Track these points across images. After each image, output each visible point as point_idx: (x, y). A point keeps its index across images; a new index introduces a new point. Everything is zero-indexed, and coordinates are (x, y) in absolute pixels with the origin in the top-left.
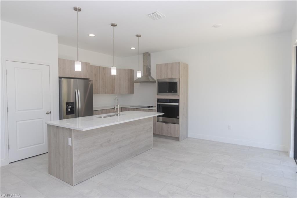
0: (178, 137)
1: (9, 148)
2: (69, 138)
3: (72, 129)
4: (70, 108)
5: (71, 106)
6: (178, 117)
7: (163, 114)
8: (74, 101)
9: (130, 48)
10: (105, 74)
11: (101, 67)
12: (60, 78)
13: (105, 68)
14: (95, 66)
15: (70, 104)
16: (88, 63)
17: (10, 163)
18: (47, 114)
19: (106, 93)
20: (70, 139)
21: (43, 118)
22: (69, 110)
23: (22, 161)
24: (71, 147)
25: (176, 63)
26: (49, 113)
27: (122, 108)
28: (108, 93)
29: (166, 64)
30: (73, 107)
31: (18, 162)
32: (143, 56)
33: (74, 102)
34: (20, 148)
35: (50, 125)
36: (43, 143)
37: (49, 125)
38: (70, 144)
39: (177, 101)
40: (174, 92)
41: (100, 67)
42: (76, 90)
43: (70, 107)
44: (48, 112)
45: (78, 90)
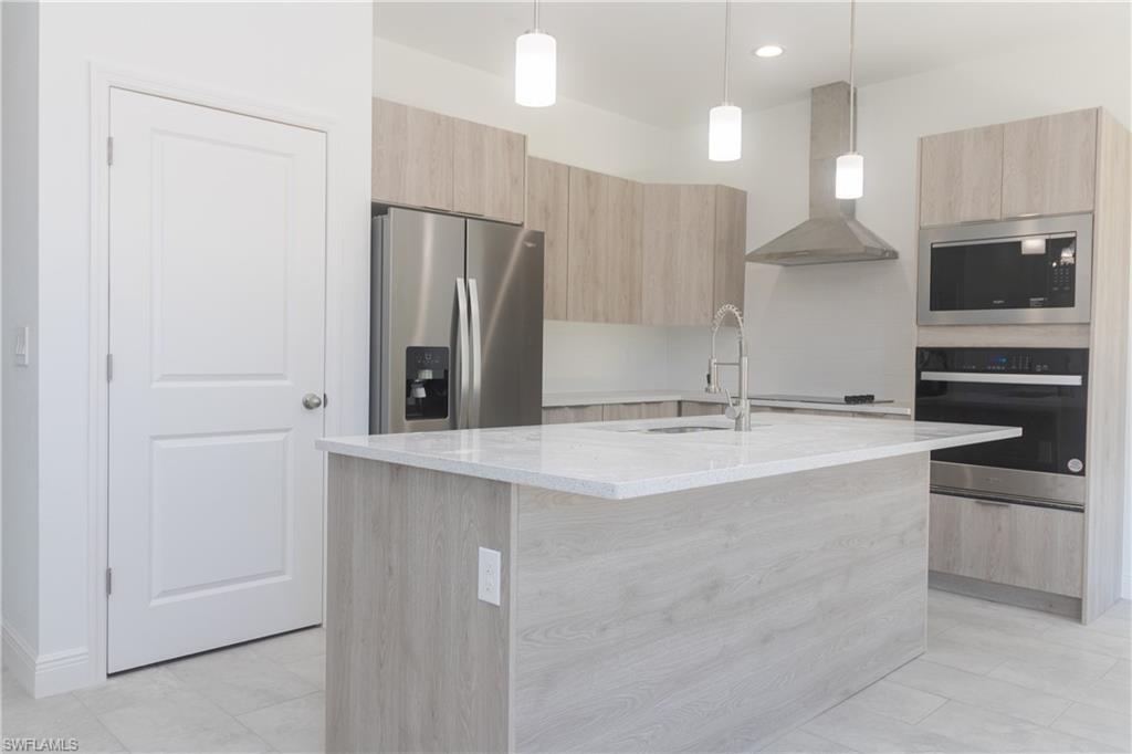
0: (1072, 592)
1: (109, 590)
2: (481, 548)
3: (507, 485)
4: (427, 384)
5: (429, 368)
6: (1074, 465)
7: (1017, 432)
8: (447, 344)
9: (753, 52)
10: (592, 212)
11: (577, 168)
12: (379, 210)
13: (598, 175)
14: (546, 162)
15: (428, 357)
16: (519, 135)
17: (109, 676)
18: (308, 406)
19: (595, 319)
20: (489, 559)
21: (287, 430)
22: (421, 393)
23: (171, 666)
24: (497, 616)
25: (1068, 118)
26: (318, 405)
27: (680, 402)
28: (607, 321)
29: (988, 132)
30: (442, 377)
31: (155, 670)
32: (813, 103)
33: (447, 348)
34: (165, 594)
35: (349, 458)
36: (281, 573)
37: (340, 456)
38: (489, 590)
39: (1075, 360)
40: (1043, 305)
41: (569, 168)
42: (460, 282)
43: (427, 375)
44: (314, 396)
45: (472, 283)
